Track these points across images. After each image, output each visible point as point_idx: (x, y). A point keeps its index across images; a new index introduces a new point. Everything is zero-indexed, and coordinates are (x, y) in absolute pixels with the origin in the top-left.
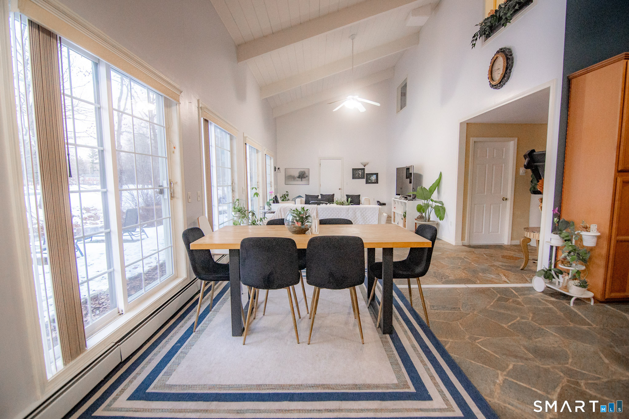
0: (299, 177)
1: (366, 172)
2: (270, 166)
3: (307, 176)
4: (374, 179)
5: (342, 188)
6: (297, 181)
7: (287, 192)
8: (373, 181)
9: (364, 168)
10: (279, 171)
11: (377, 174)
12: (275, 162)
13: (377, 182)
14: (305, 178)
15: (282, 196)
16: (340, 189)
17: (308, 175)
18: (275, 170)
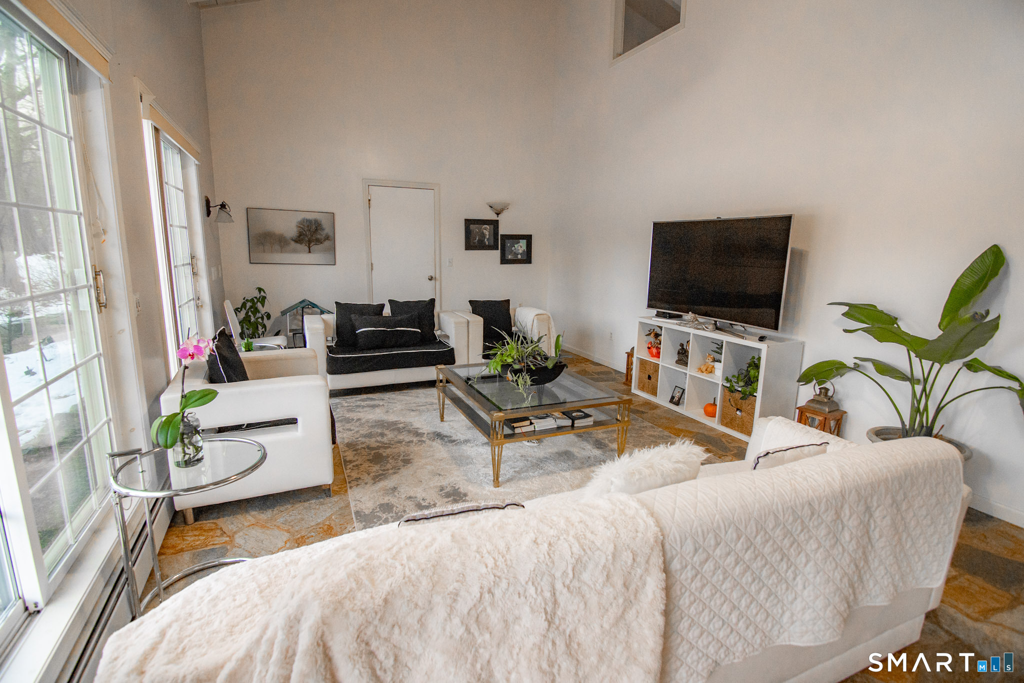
0: (299, 239)
1: (502, 231)
2: (186, 191)
3: (327, 238)
4: (521, 251)
5: (438, 276)
6: (295, 251)
7: (260, 290)
8: (519, 257)
9: (497, 219)
10: (223, 214)
11: (528, 238)
12: (207, 177)
13: (527, 259)
14: (319, 241)
15: (244, 305)
16: (431, 279)
17: (331, 234)
18: (209, 213)
